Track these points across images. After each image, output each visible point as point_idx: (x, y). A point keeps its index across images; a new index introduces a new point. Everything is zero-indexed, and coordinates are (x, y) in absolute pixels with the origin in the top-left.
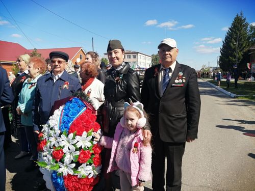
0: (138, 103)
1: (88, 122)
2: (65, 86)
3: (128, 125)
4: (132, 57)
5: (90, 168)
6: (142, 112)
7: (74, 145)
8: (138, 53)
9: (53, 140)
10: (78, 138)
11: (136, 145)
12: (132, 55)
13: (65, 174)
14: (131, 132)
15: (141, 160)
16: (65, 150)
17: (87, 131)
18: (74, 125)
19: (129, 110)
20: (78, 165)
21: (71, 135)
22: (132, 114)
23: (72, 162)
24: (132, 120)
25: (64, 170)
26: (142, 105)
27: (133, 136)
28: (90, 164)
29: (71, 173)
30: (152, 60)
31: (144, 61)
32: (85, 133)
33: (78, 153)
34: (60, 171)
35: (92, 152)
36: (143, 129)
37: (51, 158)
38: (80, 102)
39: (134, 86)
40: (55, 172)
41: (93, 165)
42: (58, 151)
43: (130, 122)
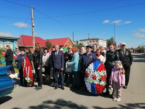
0: (119, 61)
1: (102, 68)
2: (91, 57)
3: (117, 68)
4: (95, 41)
5: (103, 82)
6: (121, 64)
7: (99, 74)
8: (98, 39)
9: (92, 73)
10: (100, 72)
11: (120, 74)
12: (95, 40)
13: (96, 84)
14: (118, 70)
15: (122, 78)
16: (97, 76)
17: (102, 70)
18: (98, 68)
19: (117, 63)
20: (100, 81)
21: (98, 72)
22: (118, 65)
23: (99, 80)
24: (118, 66)
25: (96, 82)
26: (121, 62)
27: (119, 71)
28: (104, 81)
29: (98, 83)
30: (107, 43)
31: (102, 43)
32: (102, 71)
33: (100, 77)
34: (95, 82)
35: (104, 77)
36: (122, 69)
37: (92, 79)
38: (99, 62)
39: (118, 56)
40: (93, 83)
41: (105, 81)
42: (94, 76)
43: (117, 67)
